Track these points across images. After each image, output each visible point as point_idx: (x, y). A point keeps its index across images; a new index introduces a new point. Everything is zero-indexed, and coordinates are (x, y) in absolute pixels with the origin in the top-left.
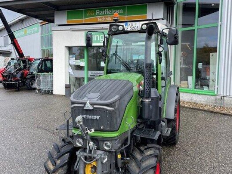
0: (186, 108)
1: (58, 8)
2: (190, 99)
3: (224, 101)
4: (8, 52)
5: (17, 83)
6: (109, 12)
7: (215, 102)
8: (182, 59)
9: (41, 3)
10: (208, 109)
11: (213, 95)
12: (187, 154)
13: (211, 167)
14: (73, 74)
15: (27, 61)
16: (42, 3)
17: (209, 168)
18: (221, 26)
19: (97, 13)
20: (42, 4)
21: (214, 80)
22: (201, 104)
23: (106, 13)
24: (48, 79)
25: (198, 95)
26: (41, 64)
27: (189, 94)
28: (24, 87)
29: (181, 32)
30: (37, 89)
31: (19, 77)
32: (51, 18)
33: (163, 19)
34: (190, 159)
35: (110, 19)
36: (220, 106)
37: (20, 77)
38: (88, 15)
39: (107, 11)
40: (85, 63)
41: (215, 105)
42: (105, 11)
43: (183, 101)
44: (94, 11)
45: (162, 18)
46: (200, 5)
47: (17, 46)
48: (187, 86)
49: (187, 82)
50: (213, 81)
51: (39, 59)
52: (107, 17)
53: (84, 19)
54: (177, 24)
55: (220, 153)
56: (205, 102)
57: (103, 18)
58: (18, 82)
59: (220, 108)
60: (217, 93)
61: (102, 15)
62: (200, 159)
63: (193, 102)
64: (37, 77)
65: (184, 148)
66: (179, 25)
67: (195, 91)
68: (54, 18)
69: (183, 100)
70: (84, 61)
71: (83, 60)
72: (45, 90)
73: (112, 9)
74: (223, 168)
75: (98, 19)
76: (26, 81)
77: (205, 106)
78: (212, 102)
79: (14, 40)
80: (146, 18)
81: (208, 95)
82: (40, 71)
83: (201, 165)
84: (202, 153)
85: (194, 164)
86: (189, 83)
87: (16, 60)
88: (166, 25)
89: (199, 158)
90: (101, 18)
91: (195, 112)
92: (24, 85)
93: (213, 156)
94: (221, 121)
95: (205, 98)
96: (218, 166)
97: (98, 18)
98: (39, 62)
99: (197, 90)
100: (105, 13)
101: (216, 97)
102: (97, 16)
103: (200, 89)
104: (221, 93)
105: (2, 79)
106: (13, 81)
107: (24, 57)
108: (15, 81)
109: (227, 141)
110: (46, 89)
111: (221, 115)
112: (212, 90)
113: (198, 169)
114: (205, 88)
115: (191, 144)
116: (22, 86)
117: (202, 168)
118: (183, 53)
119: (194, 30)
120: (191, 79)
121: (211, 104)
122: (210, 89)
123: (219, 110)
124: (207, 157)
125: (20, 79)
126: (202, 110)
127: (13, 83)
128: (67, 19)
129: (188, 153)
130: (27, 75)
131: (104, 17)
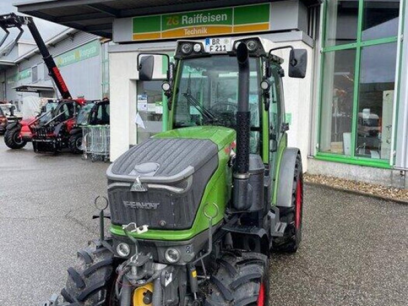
0: (336, 190)
1: (120, 13)
2: (346, 174)
3: (406, 179)
4: (50, 89)
5: (54, 141)
6: (203, 19)
7: (390, 180)
8: (336, 101)
9: (87, 6)
10: (374, 193)
11: (386, 169)
12: (306, 271)
13: (341, 297)
14: (143, 127)
15: (74, 104)
16: (89, 5)
17: (337, 297)
18: (402, 41)
19: (183, 20)
20: (90, 7)
21: (389, 140)
22: (365, 183)
23: (199, 20)
24: (102, 135)
25: (361, 168)
26: (95, 109)
27: (344, 166)
28: (66, 150)
29: (334, 52)
30: (86, 152)
31: (58, 132)
32: (107, 31)
33: (297, 30)
34: (307, 281)
35: (205, 31)
36: (398, 188)
37: (60, 132)
38: (168, 24)
39: (201, 17)
40: (163, 108)
41: (390, 185)
42: (197, 18)
43: (333, 178)
44: (177, 17)
45: (297, 28)
46: (366, 3)
47: (59, 80)
48: (342, 150)
49: (342, 143)
50: (387, 142)
51: (93, 102)
52: (201, 28)
53: (161, 32)
54: (327, 39)
55: (367, 272)
56: (372, 180)
57: (192, 29)
58: (56, 140)
59: (397, 192)
60: (394, 164)
61: (192, 24)
62: (327, 281)
63: (351, 179)
64: (86, 132)
65: (305, 261)
66: (329, 39)
67: (355, 160)
68: (112, 31)
69: (333, 176)
70: (162, 106)
71: (161, 103)
72: (97, 154)
73: (209, 14)
74: (362, 298)
75: (184, 31)
76: (69, 138)
77: (371, 188)
78: (384, 181)
79: (54, 68)
80: (268, 29)
81: (378, 167)
82: (94, 121)
83: (325, 293)
84: (335, 270)
85: (312, 290)
86: (345, 145)
87: (56, 102)
88: (303, 41)
89: (325, 280)
90: (190, 29)
91: (349, 197)
92: (67, 146)
93: (351, 277)
94: (391, 215)
95: (373, 173)
96: (354, 295)
97: (186, 30)
98: (92, 105)
99: (360, 158)
100: (197, 22)
101: (392, 172)
102: (183, 26)
103: (365, 156)
104: (400, 165)
105: (30, 135)
106: (48, 139)
107: (69, 98)
108: (52, 138)
109: (389, 251)
110: (99, 152)
111: (395, 205)
112: (385, 158)
113: (315, 299)
114: (374, 155)
115: (319, 255)
116: (63, 147)
117: (324, 298)
118: (337, 92)
119: (355, 49)
120: (349, 139)
121: (382, 183)
122: (382, 157)
123: (393, 195)
124: (339, 277)
125: (60, 135)
126: (362, 195)
127: (49, 142)
128: (134, 32)
129: (308, 269)
130: (71, 129)
131: (196, 28)
